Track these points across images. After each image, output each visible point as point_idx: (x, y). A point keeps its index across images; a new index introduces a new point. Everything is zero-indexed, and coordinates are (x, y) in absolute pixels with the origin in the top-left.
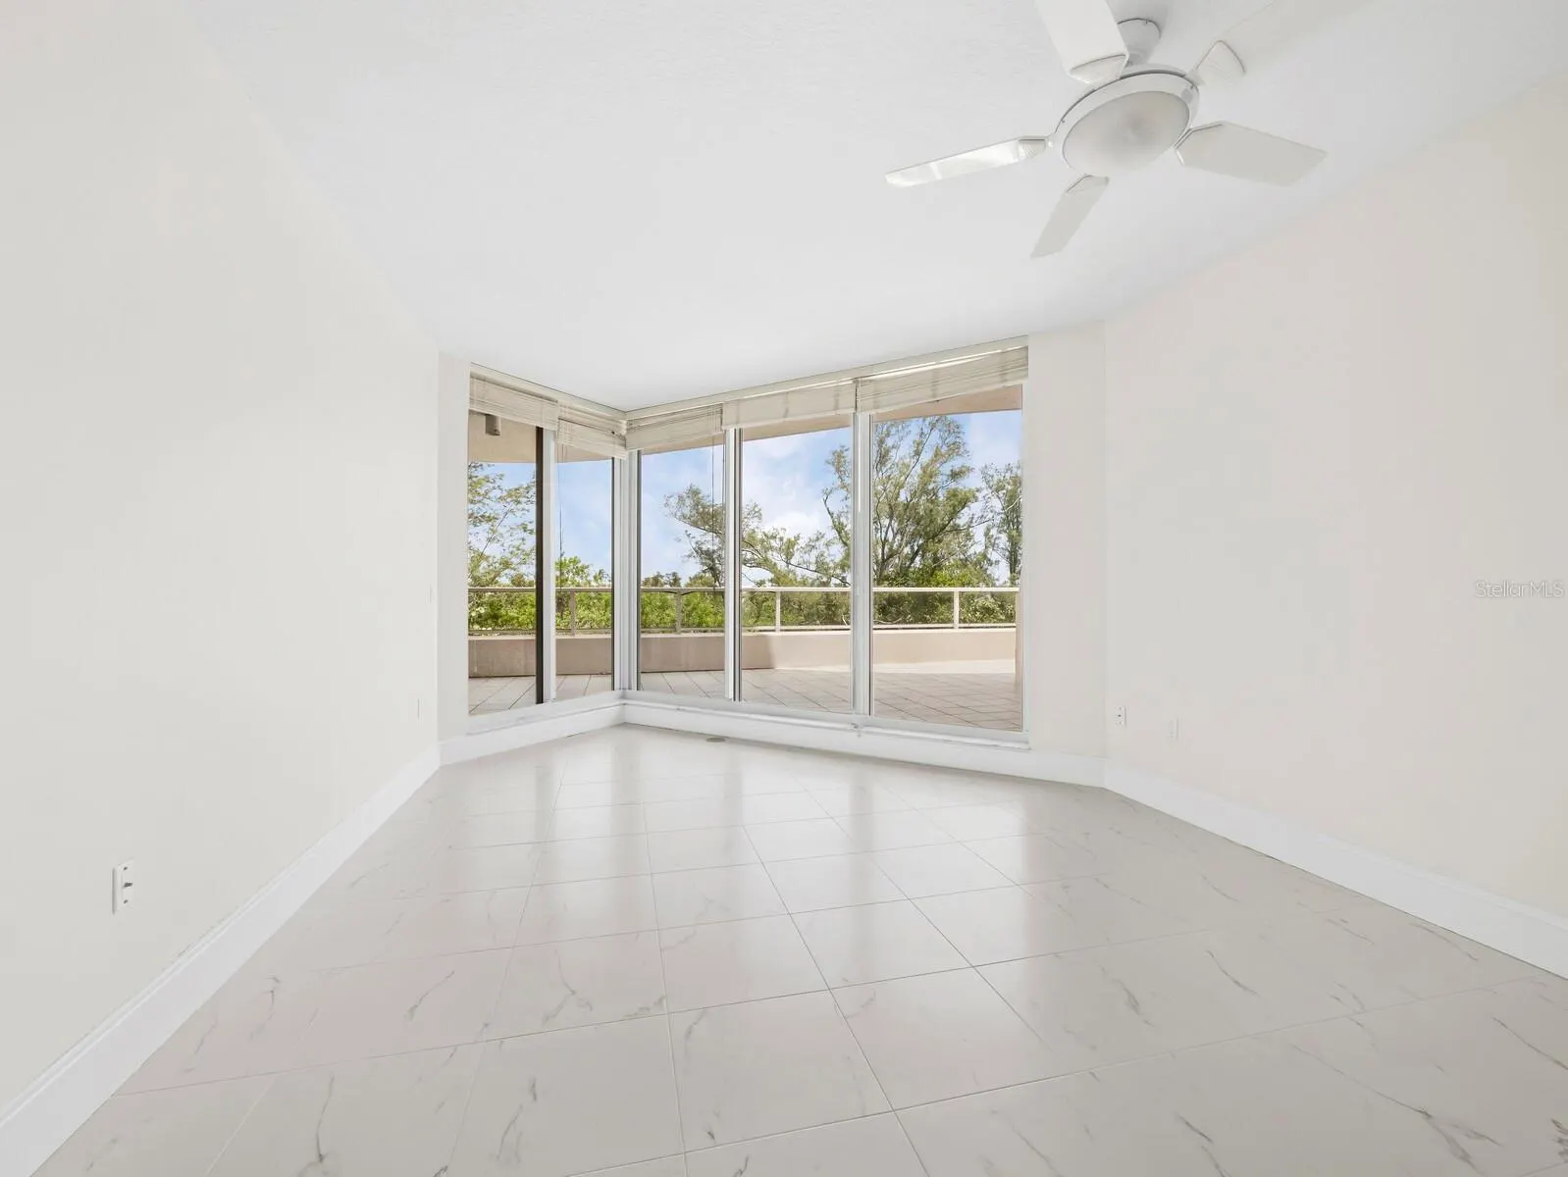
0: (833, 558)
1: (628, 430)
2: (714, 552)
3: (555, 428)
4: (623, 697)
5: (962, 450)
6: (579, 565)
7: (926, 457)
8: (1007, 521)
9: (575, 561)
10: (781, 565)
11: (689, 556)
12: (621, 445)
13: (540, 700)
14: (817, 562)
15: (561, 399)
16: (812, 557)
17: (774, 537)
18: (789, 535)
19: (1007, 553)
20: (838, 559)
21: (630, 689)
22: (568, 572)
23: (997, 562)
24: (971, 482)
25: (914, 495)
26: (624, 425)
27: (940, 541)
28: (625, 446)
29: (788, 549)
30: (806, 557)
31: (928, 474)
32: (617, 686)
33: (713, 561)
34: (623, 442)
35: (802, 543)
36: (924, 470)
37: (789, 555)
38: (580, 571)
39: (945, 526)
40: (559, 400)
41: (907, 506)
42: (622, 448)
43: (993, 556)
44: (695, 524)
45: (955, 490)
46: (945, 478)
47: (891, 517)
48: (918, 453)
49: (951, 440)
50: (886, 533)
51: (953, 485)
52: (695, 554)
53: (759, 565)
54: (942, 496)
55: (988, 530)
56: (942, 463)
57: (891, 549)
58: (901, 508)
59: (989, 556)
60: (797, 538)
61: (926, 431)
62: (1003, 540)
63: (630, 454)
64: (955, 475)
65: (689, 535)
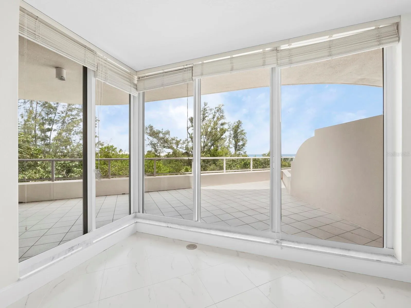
0: (190, 146)
1: (138, 81)
2: (156, 144)
3: (95, 69)
4: (135, 217)
5: (224, 117)
6: (114, 148)
7: (215, 119)
8: (234, 137)
9: (112, 147)
10: (175, 147)
11: (149, 144)
12: (135, 88)
13: (85, 231)
14: (186, 147)
15: (99, 53)
16: (184, 146)
17: (174, 140)
18: (178, 139)
19: (234, 145)
20: (191, 146)
21: (139, 212)
22: (110, 150)
23: (232, 147)
24: (226, 127)
25: (212, 129)
26: (136, 78)
27: (218, 142)
28: (137, 89)
29: (177, 143)
30: (183, 145)
31: (216, 124)
32: (132, 211)
33: (155, 146)
34: (136, 87)
35: (181, 142)
36: (215, 123)
37: (178, 145)
38: (114, 150)
39: (220, 138)
40: (97, 53)
41: (210, 132)
42: (135, 90)
43: (231, 146)
44: (150, 135)
45: (223, 128)
46: (219, 125)
47: (206, 136)
48: (214, 118)
49: (221, 115)
50: (205, 139)
51: (221, 127)
52: (150, 144)
53: (169, 148)
54: (218, 130)
55: (230, 139)
56: (219, 121)
57: (206, 144)
58: (209, 133)
59: (230, 146)
60: (180, 140)
61: (216, 112)
62: (233, 142)
63: (139, 94)
64: (222, 124)
65: (148, 139)
